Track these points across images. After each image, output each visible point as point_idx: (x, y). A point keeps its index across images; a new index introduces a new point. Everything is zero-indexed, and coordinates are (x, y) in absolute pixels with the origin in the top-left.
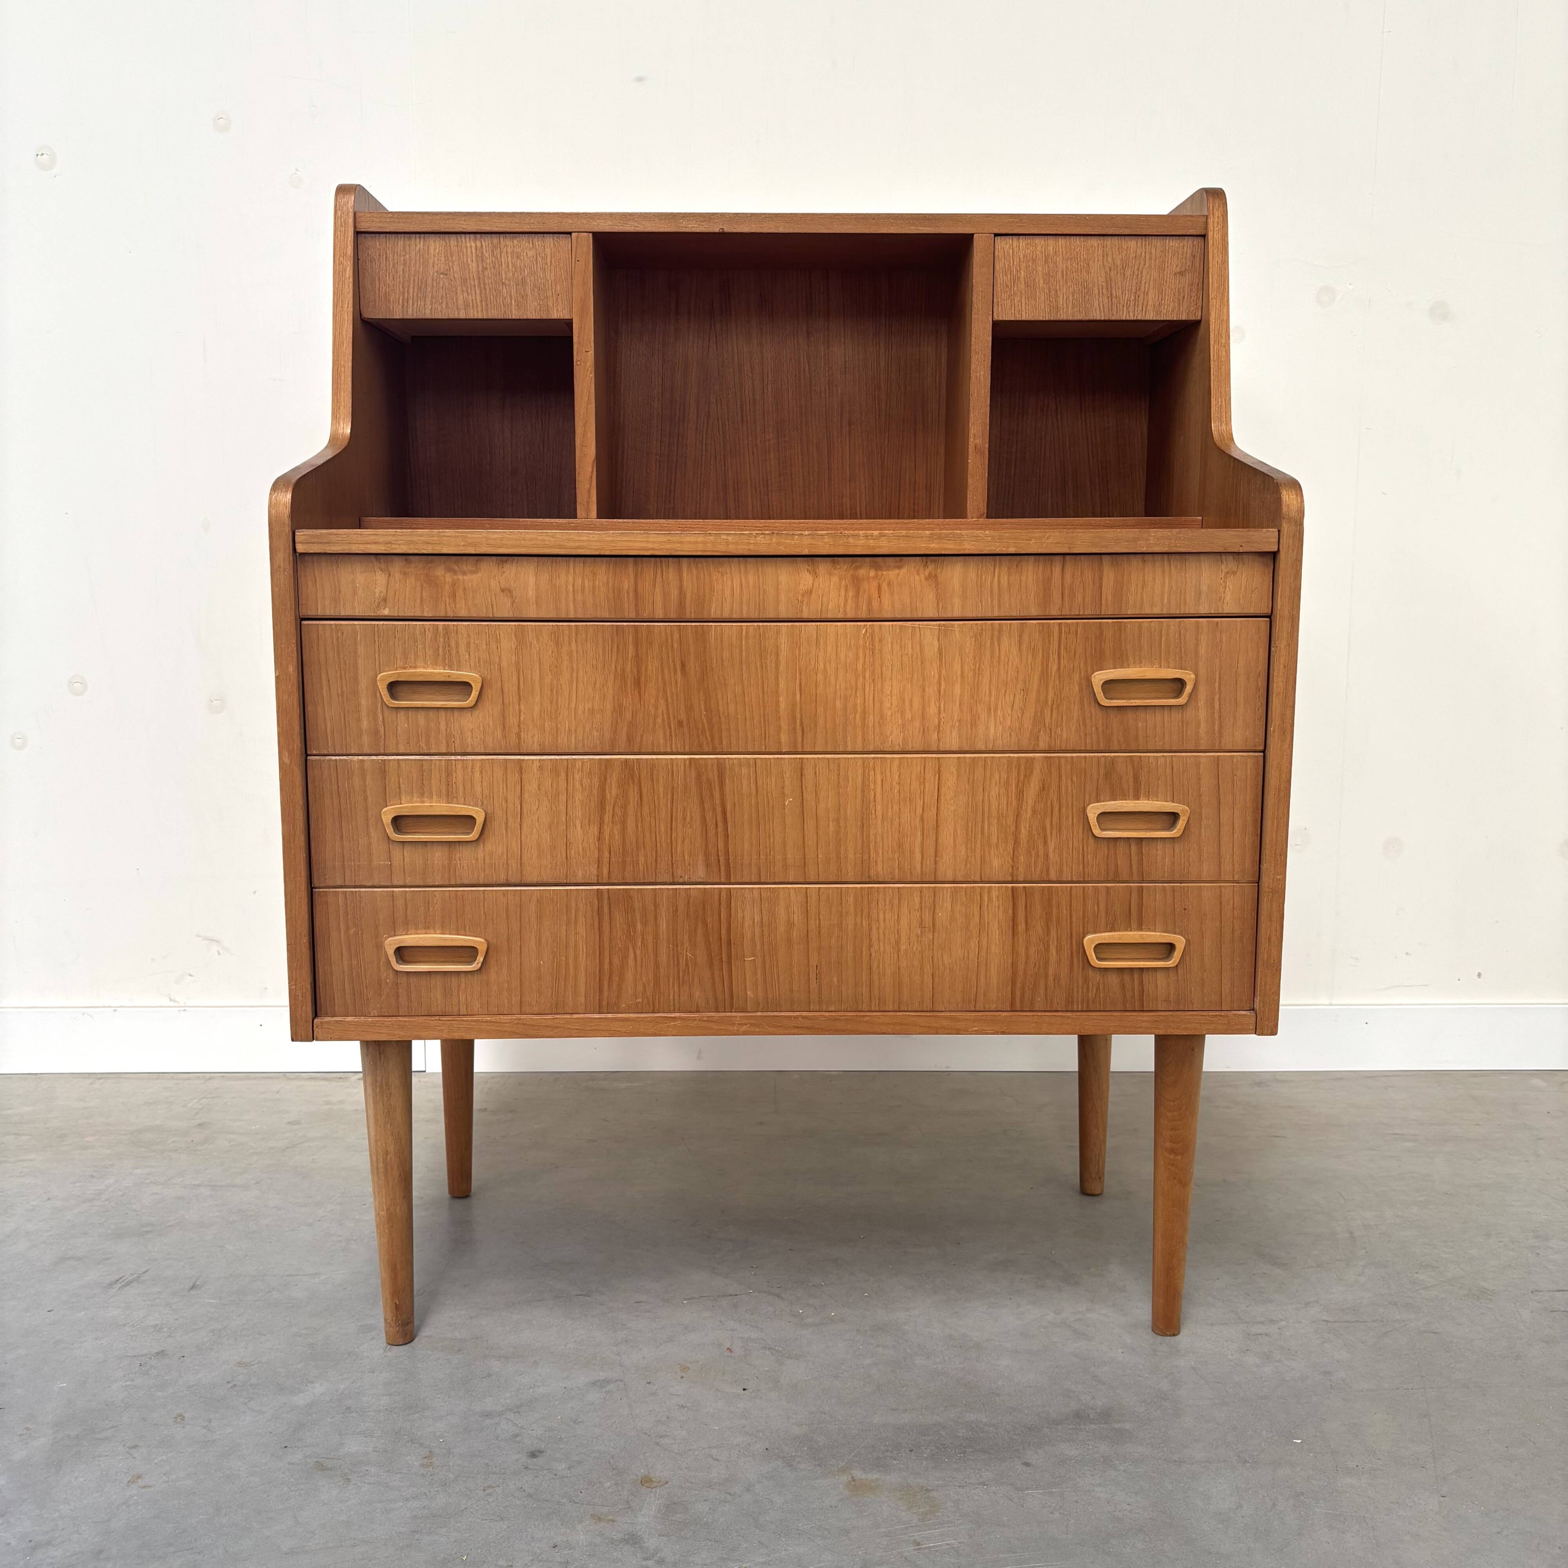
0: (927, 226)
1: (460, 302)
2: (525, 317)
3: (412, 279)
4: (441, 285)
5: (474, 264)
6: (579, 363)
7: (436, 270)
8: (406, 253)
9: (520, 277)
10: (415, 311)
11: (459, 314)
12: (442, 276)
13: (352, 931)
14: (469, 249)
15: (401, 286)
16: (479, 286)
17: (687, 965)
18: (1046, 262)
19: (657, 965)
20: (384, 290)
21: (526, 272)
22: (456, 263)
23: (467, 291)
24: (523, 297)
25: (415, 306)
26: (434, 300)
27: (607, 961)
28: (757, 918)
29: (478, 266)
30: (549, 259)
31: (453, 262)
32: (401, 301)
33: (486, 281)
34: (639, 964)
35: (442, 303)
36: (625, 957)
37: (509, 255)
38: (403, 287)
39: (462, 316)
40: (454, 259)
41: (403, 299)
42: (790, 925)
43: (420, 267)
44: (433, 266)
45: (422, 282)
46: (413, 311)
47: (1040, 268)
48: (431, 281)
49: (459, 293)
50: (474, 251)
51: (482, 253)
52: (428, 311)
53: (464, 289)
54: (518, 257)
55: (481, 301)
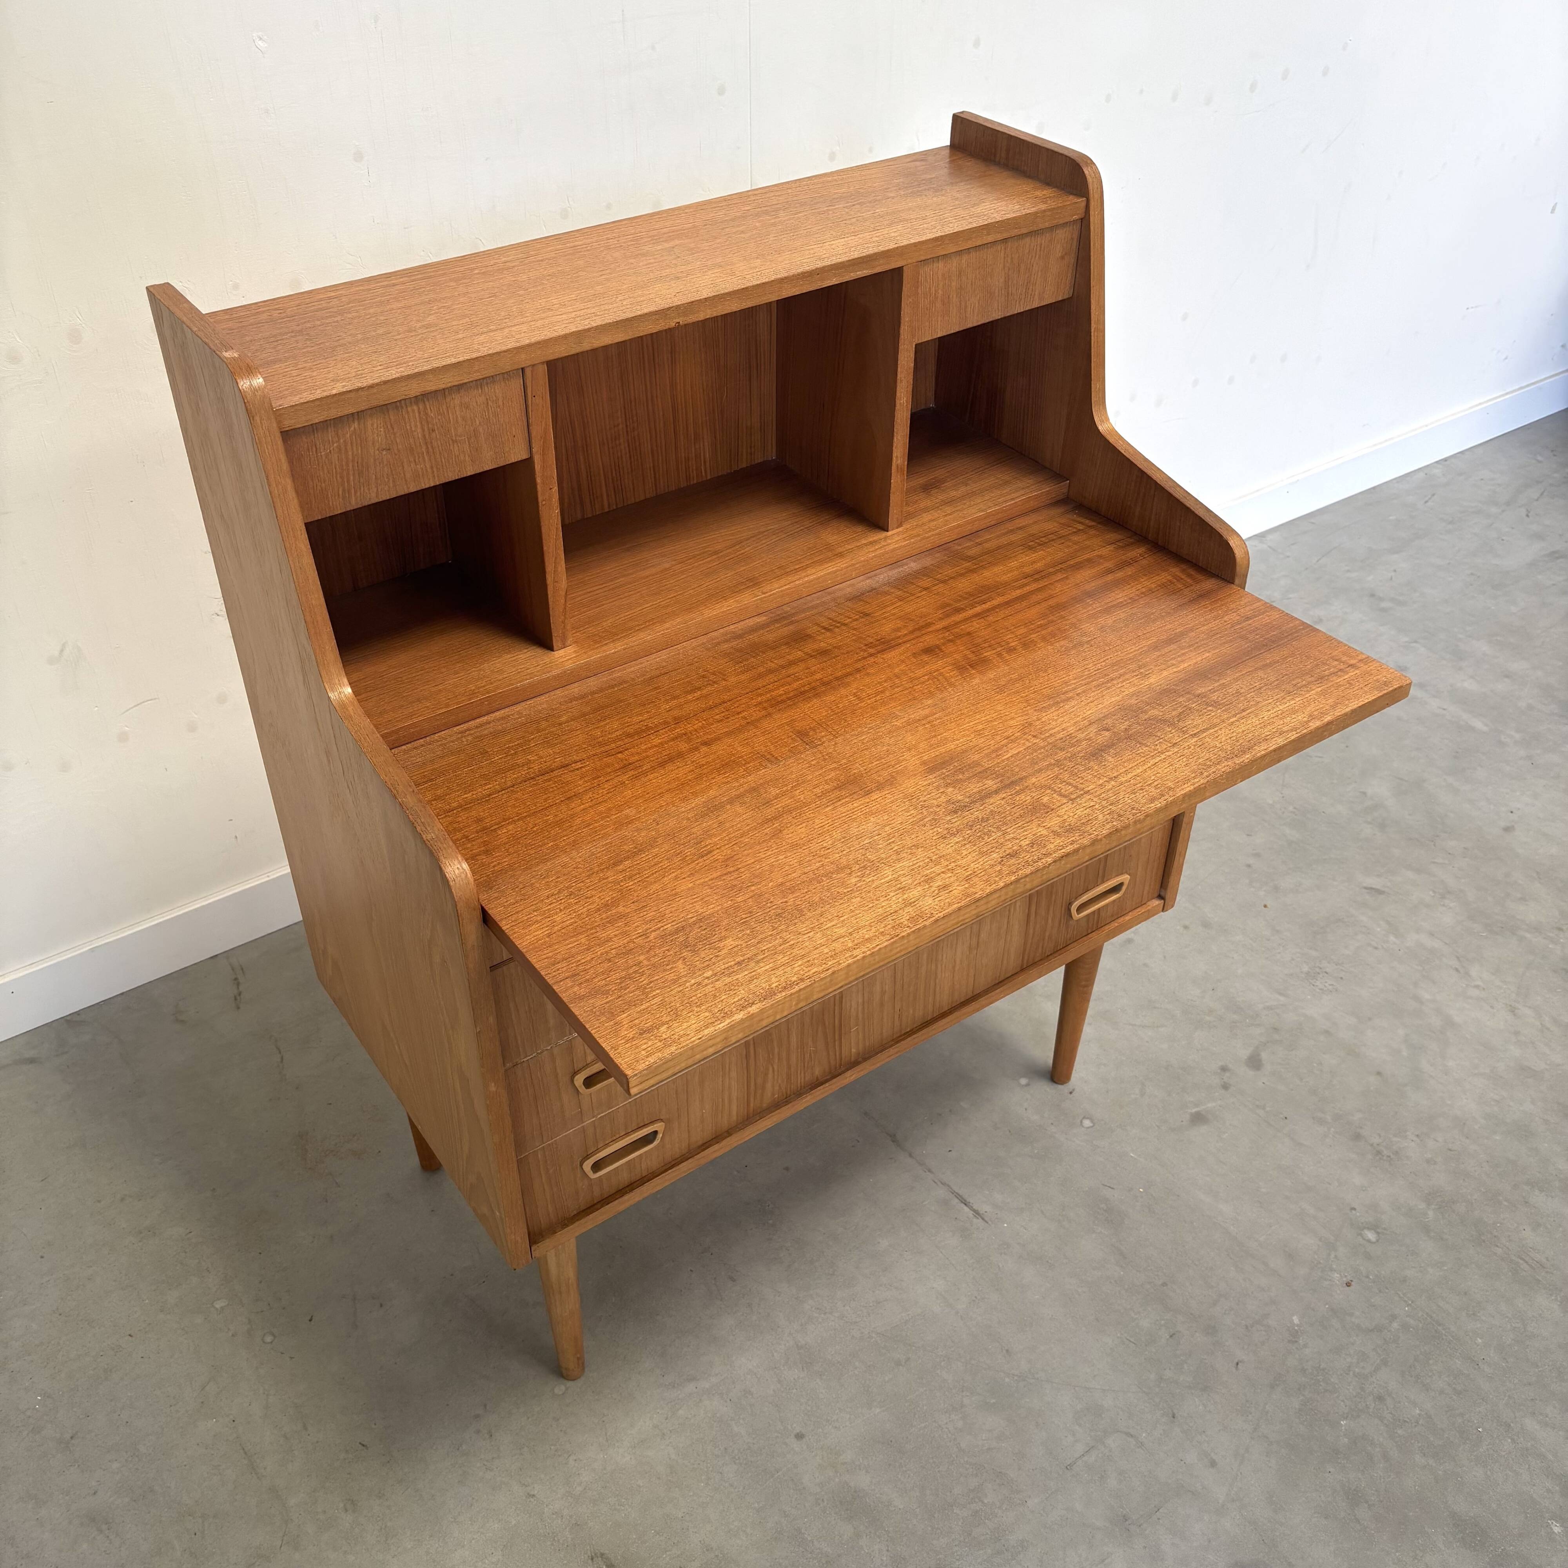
0: (864, 269)
1: (408, 475)
2: (482, 470)
3: (351, 465)
4: (385, 463)
5: (419, 430)
6: (544, 503)
7: (376, 448)
8: (339, 439)
9: (472, 429)
10: (359, 499)
11: (408, 488)
12: (384, 453)
13: (551, 1171)
14: (411, 414)
15: (338, 476)
16: (428, 452)
17: (810, 1055)
18: (960, 275)
19: (789, 1067)
20: (319, 488)
21: (478, 422)
22: (398, 435)
23: (415, 461)
24: (477, 450)
25: (359, 493)
26: (379, 481)
27: (752, 1084)
28: (860, 1001)
29: (423, 430)
30: (500, 400)
31: (395, 434)
32: (341, 493)
33: (435, 444)
34: (776, 1073)
35: (389, 481)
36: (766, 1074)
37: (457, 408)
38: (340, 477)
39: (413, 489)
40: (395, 430)
41: (344, 490)
42: (883, 993)
43: (357, 450)
44: (373, 444)
45: (362, 465)
46: (356, 499)
47: (954, 284)
48: (372, 460)
49: (406, 467)
50: (417, 414)
51: (427, 414)
52: (374, 495)
53: (412, 459)
54: (467, 407)
55: (432, 468)
